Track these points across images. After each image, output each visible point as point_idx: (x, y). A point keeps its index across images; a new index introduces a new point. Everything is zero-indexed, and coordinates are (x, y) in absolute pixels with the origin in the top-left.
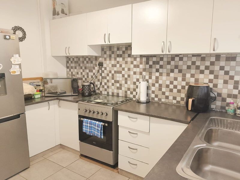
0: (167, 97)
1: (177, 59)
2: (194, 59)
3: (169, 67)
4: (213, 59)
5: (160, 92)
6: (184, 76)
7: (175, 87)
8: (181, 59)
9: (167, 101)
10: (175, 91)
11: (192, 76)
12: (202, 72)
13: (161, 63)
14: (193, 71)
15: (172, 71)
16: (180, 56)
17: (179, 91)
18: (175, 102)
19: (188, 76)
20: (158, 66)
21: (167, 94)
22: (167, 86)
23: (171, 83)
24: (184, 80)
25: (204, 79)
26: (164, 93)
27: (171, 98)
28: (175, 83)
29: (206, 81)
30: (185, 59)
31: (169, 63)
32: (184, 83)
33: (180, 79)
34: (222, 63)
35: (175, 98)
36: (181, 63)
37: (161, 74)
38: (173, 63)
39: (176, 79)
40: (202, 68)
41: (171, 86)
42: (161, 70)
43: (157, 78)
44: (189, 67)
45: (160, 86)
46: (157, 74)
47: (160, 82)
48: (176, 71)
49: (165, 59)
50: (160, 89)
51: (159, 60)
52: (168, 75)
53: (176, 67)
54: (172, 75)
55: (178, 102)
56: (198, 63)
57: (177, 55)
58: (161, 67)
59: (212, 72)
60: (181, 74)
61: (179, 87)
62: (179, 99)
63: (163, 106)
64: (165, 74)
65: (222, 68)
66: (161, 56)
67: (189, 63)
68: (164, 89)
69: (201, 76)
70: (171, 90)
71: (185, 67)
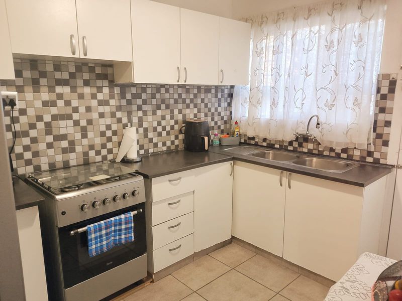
0: (156, 145)
1: (163, 90)
2: (180, 91)
3: (154, 101)
4: (195, 91)
5: (147, 140)
6: (172, 112)
7: (164, 128)
8: (167, 91)
9: (156, 150)
10: (164, 133)
11: (180, 112)
12: (188, 107)
13: (144, 96)
14: (180, 106)
15: (159, 108)
16: (166, 87)
17: (168, 133)
18: (165, 148)
19: (176, 112)
20: (139, 102)
21: (155, 140)
22: (155, 129)
23: (159, 124)
24: (172, 118)
25: (190, 114)
26: (151, 140)
27: (160, 144)
28: (164, 123)
29: (192, 116)
30: (171, 91)
31: (154, 96)
32: (172, 122)
33: (168, 117)
34: (203, 96)
35: (164, 144)
36: (167, 96)
37: (145, 113)
38: (158, 96)
39: (163, 118)
40: (188, 101)
41: (159, 129)
42: (144, 107)
43: (140, 119)
44: (176, 101)
45: (146, 130)
46: (140, 113)
47: (145, 125)
48: (163, 106)
49: (149, 91)
50: (146, 136)
51: (140, 91)
52: (154, 113)
53: (163, 101)
54: (159, 112)
55: (169, 147)
56: (184, 96)
57: (163, 86)
58: (145, 102)
59: (195, 106)
60: (169, 111)
61: (168, 128)
62: (169, 144)
63: (151, 159)
64: (149, 113)
65: (203, 101)
66: (143, 86)
67: (176, 96)
68: (150, 135)
69: (188, 111)
70: (160, 134)
71: (172, 101)
